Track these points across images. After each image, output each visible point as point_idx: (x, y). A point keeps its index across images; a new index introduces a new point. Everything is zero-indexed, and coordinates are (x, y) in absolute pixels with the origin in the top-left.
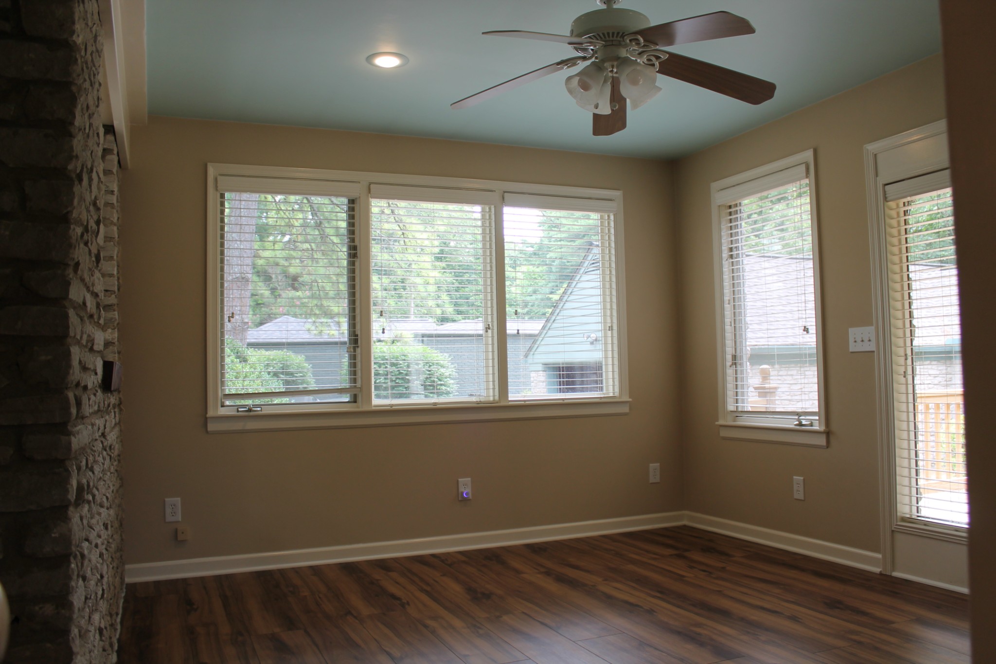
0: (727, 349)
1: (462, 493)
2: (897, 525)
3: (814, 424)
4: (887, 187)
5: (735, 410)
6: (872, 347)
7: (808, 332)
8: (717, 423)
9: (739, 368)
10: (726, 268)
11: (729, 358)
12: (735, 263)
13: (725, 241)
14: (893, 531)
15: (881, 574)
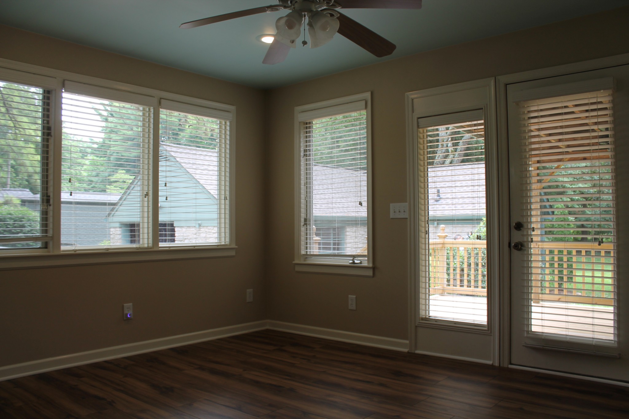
0: (302, 214)
1: (127, 315)
2: (419, 323)
3: (362, 263)
4: (419, 120)
5: (305, 254)
6: (406, 215)
7: (361, 205)
8: (293, 262)
9: (308, 227)
10: (303, 163)
11: (302, 220)
12: (308, 160)
13: (303, 145)
14: (416, 326)
15: (408, 352)
